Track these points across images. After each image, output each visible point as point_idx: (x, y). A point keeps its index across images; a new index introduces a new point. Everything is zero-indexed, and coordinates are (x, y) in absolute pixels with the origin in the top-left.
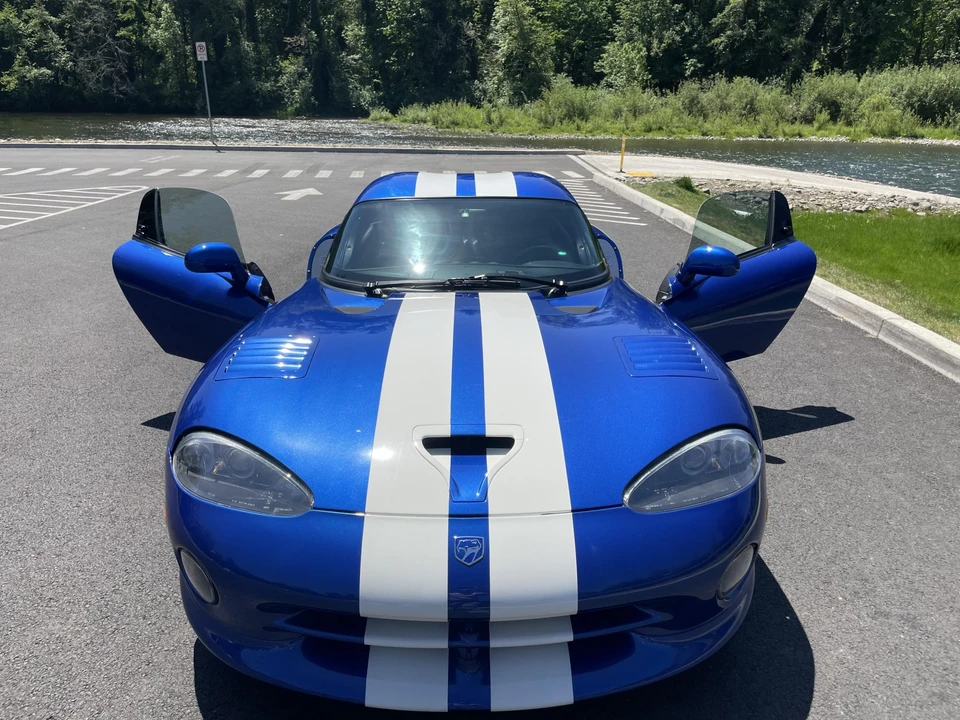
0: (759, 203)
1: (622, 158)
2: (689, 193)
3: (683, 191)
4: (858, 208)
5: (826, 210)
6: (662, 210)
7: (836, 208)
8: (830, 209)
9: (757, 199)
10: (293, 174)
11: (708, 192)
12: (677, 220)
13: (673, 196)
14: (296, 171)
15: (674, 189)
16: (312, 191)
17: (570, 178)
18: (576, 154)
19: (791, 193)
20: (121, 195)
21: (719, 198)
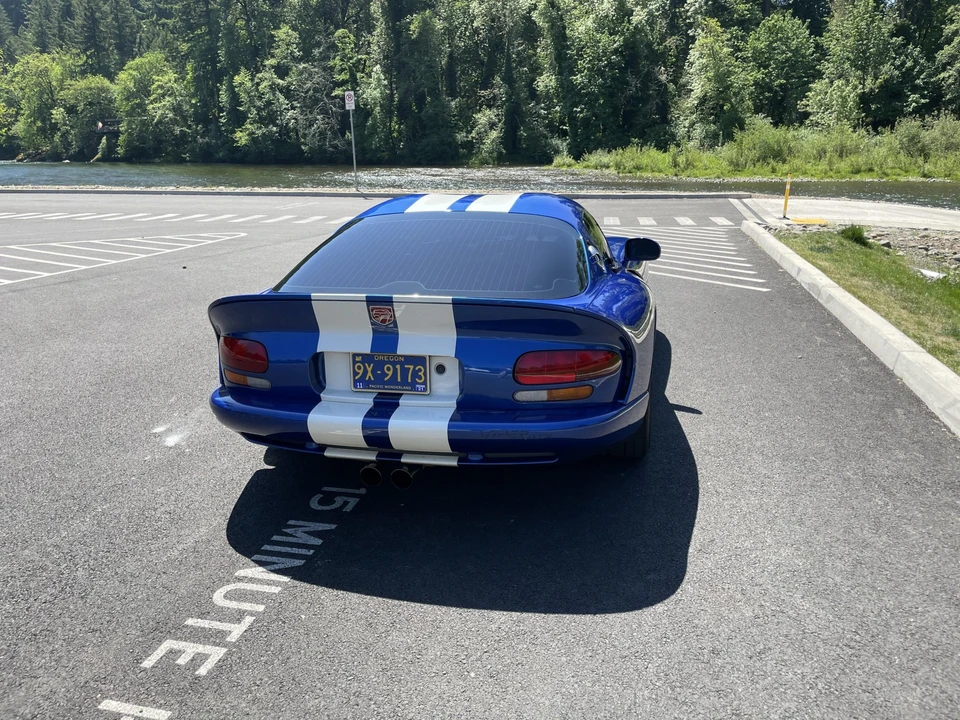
1: (786, 202)
2: (858, 247)
6: (799, 271)
11: (888, 245)
12: (813, 286)
13: (829, 250)
15: (834, 242)
17: (715, 225)
18: (739, 198)
20: (210, 242)
21: (901, 253)
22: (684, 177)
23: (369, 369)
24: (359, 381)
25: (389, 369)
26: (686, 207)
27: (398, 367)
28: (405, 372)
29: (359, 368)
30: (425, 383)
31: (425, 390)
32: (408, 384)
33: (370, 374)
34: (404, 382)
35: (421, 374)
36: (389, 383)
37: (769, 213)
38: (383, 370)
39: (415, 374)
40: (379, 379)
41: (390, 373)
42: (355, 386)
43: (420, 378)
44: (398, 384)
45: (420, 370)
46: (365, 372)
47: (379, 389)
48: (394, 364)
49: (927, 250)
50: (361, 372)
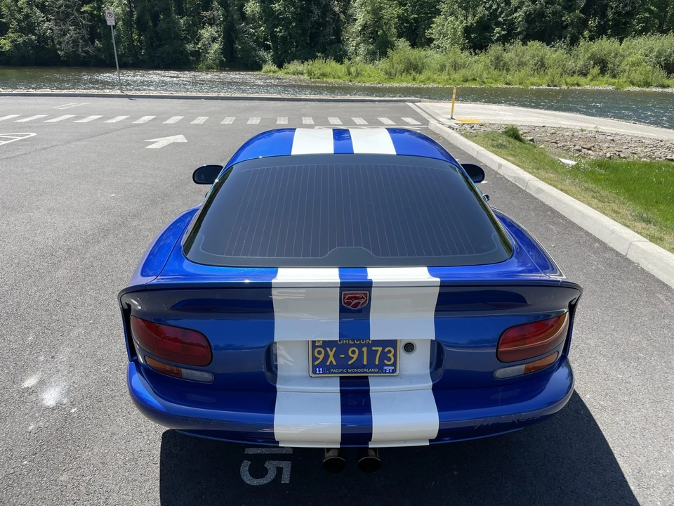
0: (580, 151)
1: (453, 106)
2: (518, 143)
3: (512, 140)
4: (668, 157)
5: (640, 157)
6: (500, 166)
7: (650, 157)
8: (644, 157)
9: (577, 147)
10: (173, 120)
11: (532, 140)
13: (505, 147)
14: (178, 117)
15: (503, 140)
16: (180, 138)
17: (409, 124)
18: (413, 102)
19: (606, 142)
21: (542, 146)
22: (356, 83)
23: (331, 354)
24: (318, 366)
25: (353, 352)
26: (380, 109)
27: (365, 349)
28: (372, 354)
29: (319, 353)
30: (394, 364)
31: (394, 371)
32: (376, 366)
33: (331, 358)
34: (371, 364)
35: (391, 355)
36: (352, 366)
37: (439, 115)
38: (347, 354)
39: (384, 356)
40: (342, 364)
41: (355, 357)
42: (314, 372)
43: (389, 359)
44: (364, 366)
45: (390, 352)
46: (327, 356)
47: (342, 373)
48: (360, 347)
49: (557, 143)
50: (321, 357)
